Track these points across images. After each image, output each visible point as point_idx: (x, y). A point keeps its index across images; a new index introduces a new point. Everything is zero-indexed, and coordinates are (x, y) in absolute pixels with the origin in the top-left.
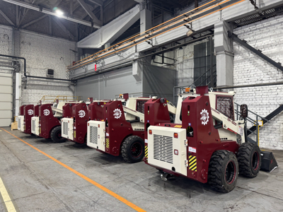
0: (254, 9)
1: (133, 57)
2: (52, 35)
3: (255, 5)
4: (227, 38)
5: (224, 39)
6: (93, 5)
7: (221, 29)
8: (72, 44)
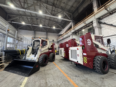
0: (107, 12)
1: (70, 34)
2: (54, 33)
3: (107, 10)
4: (98, 23)
5: (97, 24)
6: (61, 25)
7: (95, 21)
8: (58, 34)
